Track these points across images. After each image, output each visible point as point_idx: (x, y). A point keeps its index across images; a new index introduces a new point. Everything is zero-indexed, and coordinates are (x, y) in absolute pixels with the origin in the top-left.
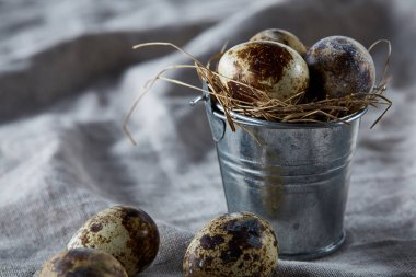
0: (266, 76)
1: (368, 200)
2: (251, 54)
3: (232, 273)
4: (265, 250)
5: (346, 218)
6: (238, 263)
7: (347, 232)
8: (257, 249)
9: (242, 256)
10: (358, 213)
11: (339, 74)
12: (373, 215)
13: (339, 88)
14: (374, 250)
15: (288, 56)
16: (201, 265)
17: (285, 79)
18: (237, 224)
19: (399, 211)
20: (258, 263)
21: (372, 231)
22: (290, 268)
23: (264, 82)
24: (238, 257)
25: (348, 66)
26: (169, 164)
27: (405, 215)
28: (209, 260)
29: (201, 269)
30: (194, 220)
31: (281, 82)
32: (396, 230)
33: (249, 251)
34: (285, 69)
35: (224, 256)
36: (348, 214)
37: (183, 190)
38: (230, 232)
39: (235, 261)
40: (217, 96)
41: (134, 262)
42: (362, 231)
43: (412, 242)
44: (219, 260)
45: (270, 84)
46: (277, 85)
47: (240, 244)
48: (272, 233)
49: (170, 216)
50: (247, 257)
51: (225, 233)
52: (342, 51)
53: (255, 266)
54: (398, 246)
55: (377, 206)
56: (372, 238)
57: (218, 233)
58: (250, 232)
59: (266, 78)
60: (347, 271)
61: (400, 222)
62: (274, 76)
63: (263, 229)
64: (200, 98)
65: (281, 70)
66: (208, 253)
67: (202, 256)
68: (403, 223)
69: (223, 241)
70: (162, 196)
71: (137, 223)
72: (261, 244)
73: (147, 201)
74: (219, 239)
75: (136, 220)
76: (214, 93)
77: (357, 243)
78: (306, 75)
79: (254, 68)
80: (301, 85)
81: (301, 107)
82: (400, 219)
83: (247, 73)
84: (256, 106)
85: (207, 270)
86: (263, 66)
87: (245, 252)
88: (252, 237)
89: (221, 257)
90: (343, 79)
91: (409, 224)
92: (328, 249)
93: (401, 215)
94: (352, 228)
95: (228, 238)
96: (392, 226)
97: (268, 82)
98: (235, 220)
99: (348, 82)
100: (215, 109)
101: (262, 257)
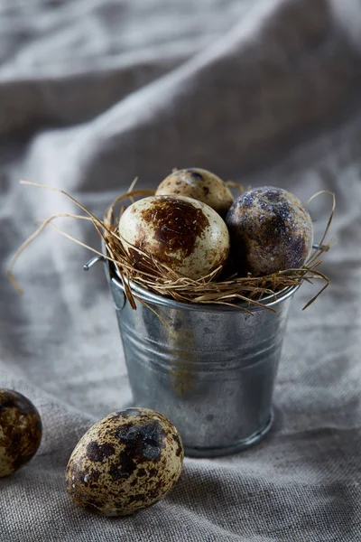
0: (175, 247)
1: (310, 361)
2: (158, 217)
3: (122, 491)
4: (164, 462)
5: (277, 388)
6: (131, 479)
7: (277, 412)
8: (155, 462)
9: (135, 472)
10: (293, 381)
11: (266, 245)
12: (312, 385)
13: (265, 261)
14: (306, 443)
15: (203, 221)
16: (85, 480)
17: (198, 253)
18: (133, 430)
19: (344, 380)
20: (157, 479)
21: (308, 412)
22: (197, 475)
23: (171, 255)
24: (131, 473)
25: (278, 235)
26: (72, 292)
27: (351, 387)
28: (96, 475)
29: (86, 485)
30: (94, 385)
31: (193, 255)
32: (337, 410)
33: (145, 466)
34: (198, 239)
35: (113, 471)
36: (281, 383)
37: (86, 335)
38: (122, 441)
39: (127, 477)
40: (115, 262)
41: (8, 462)
42: (296, 410)
43: (354, 431)
44: (107, 476)
45: (179, 257)
46: (187, 259)
47: (133, 456)
48: (175, 438)
49: (64, 378)
50: (142, 473)
51: (116, 442)
52: (272, 214)
53: (151, 482)
54: (337, 437)
55: (318, 371)
56: (306, 423)
57: (108, 441)
58: (148, 440)
59: (174, 250)
60: (268, 481)
61: (343, 398)
62: (184, 247)
63: (164, 433)
64: (96, 260)
65: (193, 240)
66: (95, 466)
67: (87, 469)
68: (347, 400)
69: (113, 452)
70: (58, 343)
71: (14, 416)
72: (160, 456)
73: (40, 351)
74: (108, 449)
75: (13, 412)
76: (112, 259)
77: (286, 431)
78: (225, 243)
79: (161, 235)
80: (218, 257)
81: (217, 287)
82: (344, 393)
83: (152, 240)
84: (162, 283)
85: (92, 487)
86: (172, 235)
87: (139, 466)
88: (150, 447)
89: (110, 473)
90: (270, 251)
91: (354, 403)
92: (249, 441)
93: (346, 386)
94: (284, 406)
95: (120, 448)
96: (333, 405)
97: (177, 255)
98: (130, 425)
99: (277, 255)
100: (114, 275)
101: (160, 472)
